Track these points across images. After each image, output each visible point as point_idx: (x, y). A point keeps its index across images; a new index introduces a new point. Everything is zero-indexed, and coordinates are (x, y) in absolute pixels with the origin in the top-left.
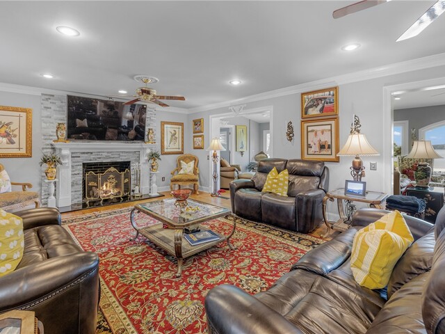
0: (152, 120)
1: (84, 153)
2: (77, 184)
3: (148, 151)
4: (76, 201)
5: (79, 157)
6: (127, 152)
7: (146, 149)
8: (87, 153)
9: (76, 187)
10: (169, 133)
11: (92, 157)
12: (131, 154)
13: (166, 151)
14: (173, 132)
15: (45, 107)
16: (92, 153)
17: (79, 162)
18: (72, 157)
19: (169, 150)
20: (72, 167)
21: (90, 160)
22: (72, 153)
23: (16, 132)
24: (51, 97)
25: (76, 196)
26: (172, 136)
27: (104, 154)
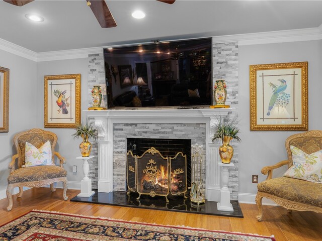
0: (231, 66)
1: (127, 125)
2: (120, 166)
3: (214, 123)
4: (118, 188)
5: (122, 130)
6: (185, 125)
7: (209, 119)
8: (131, 125)
9: (119, 169)
10: (267, 86)
11: (137, 130)
12: (192, 128)
13: (260, 122)
14: (278, 84)
15: (91, 70)
16: (136, 125)
17: (121, 136)
18: (114, 129)
19: (267, 123)
20: (115, 142)
21: (135, 135)
22: (115, 124)
23: (69, 101)
24: (96, 57)
25: (119, 182)
26: (275, 93)
27: (152, 127)
